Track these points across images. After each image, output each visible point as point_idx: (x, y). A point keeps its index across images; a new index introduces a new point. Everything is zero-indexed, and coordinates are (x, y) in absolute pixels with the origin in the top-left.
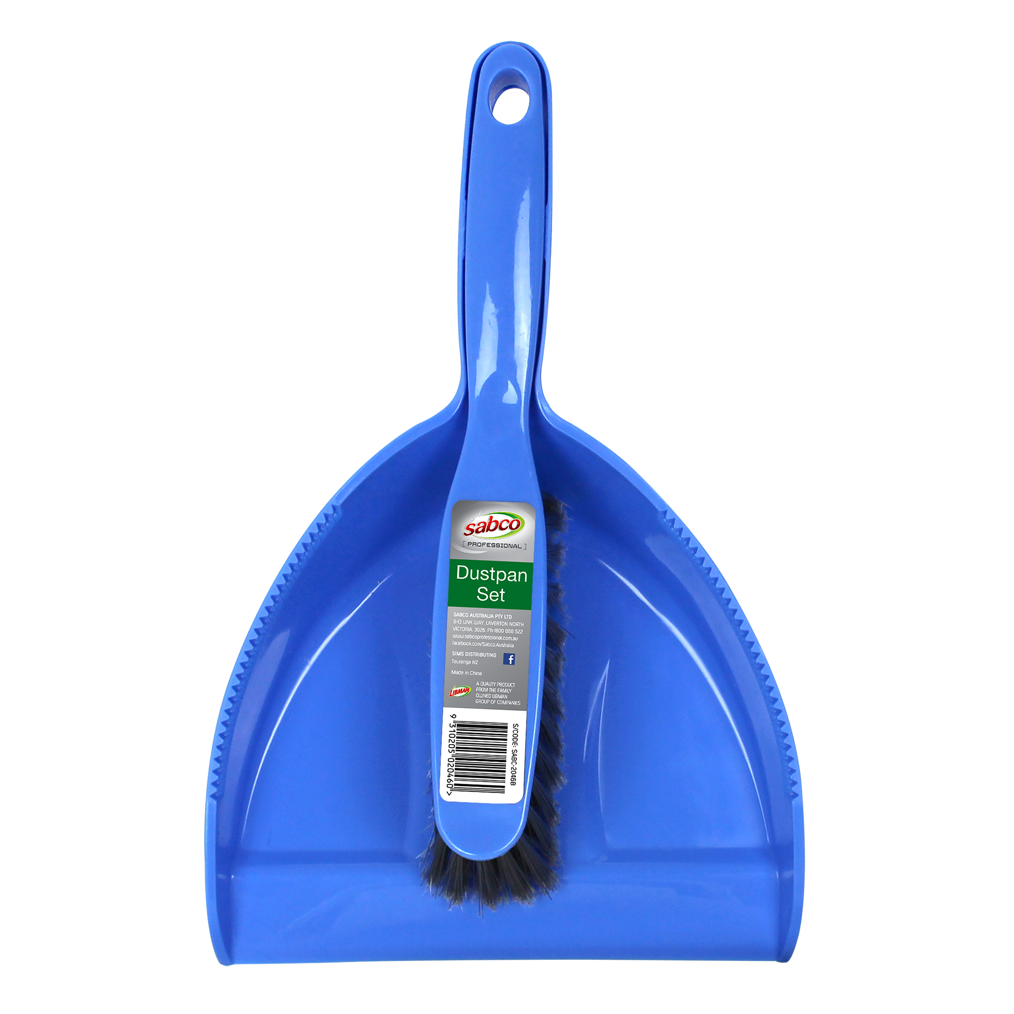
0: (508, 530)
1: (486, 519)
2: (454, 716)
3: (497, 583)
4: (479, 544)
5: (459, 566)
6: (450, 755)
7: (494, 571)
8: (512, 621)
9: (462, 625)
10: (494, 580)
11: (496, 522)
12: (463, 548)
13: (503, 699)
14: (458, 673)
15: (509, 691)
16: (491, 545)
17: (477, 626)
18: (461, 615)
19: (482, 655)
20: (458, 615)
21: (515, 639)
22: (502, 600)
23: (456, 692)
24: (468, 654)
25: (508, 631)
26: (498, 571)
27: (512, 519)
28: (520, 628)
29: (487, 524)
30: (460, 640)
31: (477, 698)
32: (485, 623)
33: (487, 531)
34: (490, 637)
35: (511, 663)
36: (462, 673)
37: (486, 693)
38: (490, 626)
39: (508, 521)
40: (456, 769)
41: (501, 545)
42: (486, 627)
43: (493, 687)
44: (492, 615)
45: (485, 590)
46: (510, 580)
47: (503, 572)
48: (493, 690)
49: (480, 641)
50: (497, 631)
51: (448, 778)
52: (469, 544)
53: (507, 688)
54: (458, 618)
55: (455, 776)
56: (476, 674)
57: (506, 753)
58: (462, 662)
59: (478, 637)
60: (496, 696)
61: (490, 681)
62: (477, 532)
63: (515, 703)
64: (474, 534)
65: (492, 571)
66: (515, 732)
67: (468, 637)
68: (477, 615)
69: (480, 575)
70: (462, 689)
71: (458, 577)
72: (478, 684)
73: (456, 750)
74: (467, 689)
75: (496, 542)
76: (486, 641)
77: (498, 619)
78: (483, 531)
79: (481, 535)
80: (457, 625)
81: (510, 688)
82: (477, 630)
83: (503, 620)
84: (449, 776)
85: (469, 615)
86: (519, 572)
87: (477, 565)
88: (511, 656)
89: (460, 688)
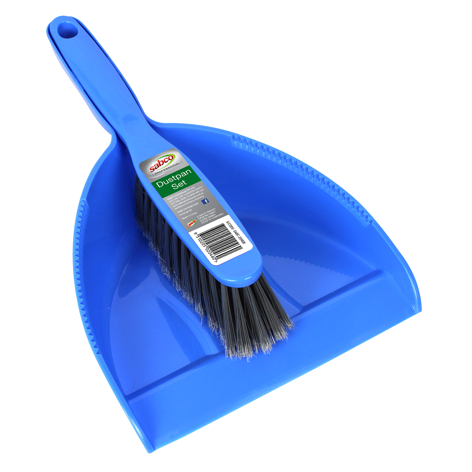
0: (169, 161)
1: (157, 162)
2: (196, 233)
3: (179, 180)
4: (160, 172)
5: (157, 183)
6: (205, 248)
7: (174, 177)
8: (196, 188)
9: (174, 201)
10: (176, 179)
11: (162, 161)
12: (154, 177)
13: (214, 216)
14: (185, 218)
15: (214, 212)
16: (165, 169)
17: (181, 198)
18: (171, 198)
19: (191, 206)
20: (169, 199)
21: (202, 193)
22: (185, 184)
23: (190, 225)
24: (184, 210)
25: (196, 193)
26: (176, 176)
27: (168, 157)
28: (202, 189)
29: (159, 164)
30: (177, 206)
31: (201, 222)
32: (184, 195)
33: (160, 166)
34: (190, 199)
35: (207, 202)
36: (187, 217)
37: (204, 218)
38: (187, 195)
39: (167, 158)
40: (212, 251)
41: (170, 167)
42: (186, 196)
43: (206, 214)
44: (185, 191)
45: (175, 185)
46: (184, 176)
47: (178, 175)
48: (207, 215)
49: (187, 202)
50: (191, 195)
51: (211, 256)
52: (155, 174)
53: (213, 211)
54: (170, 200)
55: (214, 254)
56: (194, 214)
57: (231, 234)
58: (184, 213)
59: (185, 201)
60: (210, 217)
61: (202, 213)
62: (156, 168)
63: (221, 215)
64: (155, 170)
65: (173, 177)
66: (230, 224)
67: (180, 203)
68: (178, 195)
69: (169, 181)
70: (192, 222)
71: (159, 187)
72: (198, 217)
73: (207, 245)
74: (194, 221)
75: (167, 167)
76: (190, 201)
77: (188, 191)
78: (158, 167)
79: (158, 168)
80: (171, 202)
81: (214, 211)
82: (182, 199)
83: (191, 190)
84: (211, 255)
85: (175, 196)
86: (186, 171)
87: (164, 179)
88: (205, 200)
89: (191, 222)
